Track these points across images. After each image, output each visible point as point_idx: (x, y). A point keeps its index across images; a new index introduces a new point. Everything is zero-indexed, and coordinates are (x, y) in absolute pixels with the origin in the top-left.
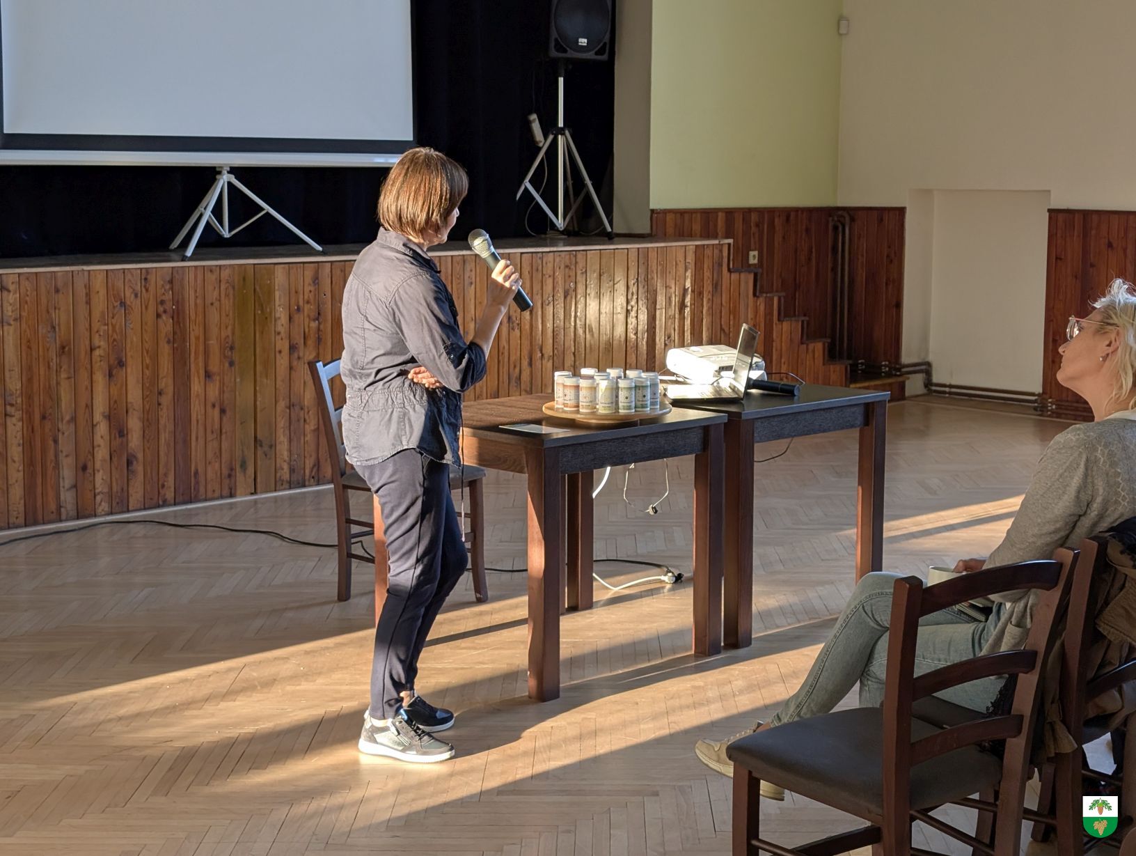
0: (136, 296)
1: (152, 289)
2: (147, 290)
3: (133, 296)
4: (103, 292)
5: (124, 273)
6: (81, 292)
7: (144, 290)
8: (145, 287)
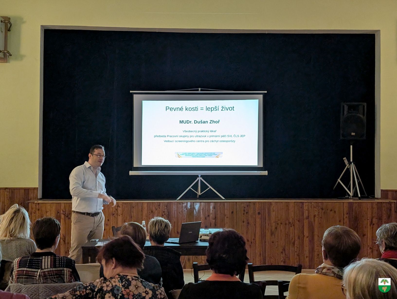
0: (156, 210)
1: (161, 208)
2: (159, 208)
3: (155, 209)
4: (146, 208)
5: (153, 203)
6: (140, 208)
7: (158, 208)
8: (159, 207)
